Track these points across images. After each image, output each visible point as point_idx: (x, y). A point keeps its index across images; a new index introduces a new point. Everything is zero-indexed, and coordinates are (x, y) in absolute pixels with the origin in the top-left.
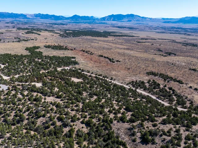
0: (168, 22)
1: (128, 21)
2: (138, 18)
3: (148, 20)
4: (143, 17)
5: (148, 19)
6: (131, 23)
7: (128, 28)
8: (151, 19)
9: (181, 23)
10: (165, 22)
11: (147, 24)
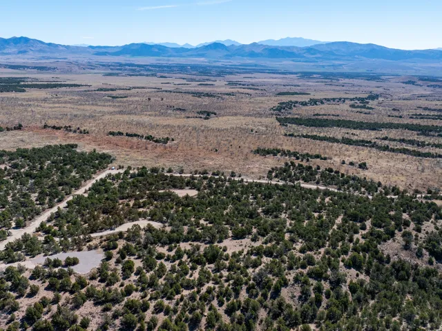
0: (104, 54)
1: (20, 52)
2: (40, 45)
3: (62, 50)
4: (50, 44)
5: (61, 48)
6: (26, 56)
7: (35, 68)
8: (67, 47)
9: (128, 56)
10: (98, 54)
11: (65, 59)
